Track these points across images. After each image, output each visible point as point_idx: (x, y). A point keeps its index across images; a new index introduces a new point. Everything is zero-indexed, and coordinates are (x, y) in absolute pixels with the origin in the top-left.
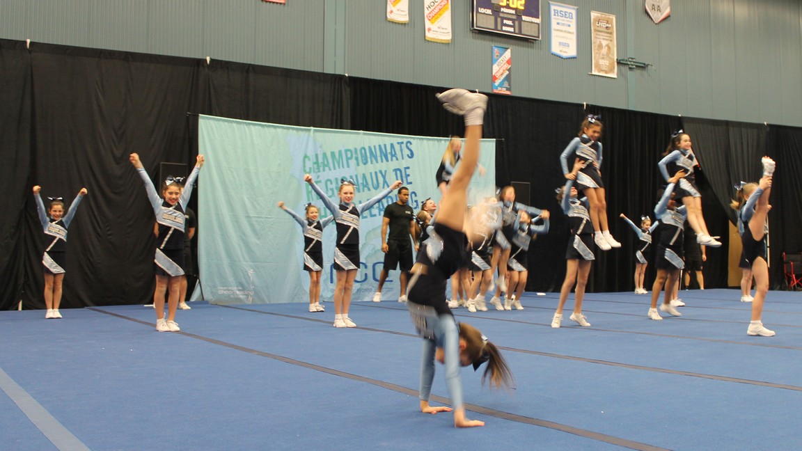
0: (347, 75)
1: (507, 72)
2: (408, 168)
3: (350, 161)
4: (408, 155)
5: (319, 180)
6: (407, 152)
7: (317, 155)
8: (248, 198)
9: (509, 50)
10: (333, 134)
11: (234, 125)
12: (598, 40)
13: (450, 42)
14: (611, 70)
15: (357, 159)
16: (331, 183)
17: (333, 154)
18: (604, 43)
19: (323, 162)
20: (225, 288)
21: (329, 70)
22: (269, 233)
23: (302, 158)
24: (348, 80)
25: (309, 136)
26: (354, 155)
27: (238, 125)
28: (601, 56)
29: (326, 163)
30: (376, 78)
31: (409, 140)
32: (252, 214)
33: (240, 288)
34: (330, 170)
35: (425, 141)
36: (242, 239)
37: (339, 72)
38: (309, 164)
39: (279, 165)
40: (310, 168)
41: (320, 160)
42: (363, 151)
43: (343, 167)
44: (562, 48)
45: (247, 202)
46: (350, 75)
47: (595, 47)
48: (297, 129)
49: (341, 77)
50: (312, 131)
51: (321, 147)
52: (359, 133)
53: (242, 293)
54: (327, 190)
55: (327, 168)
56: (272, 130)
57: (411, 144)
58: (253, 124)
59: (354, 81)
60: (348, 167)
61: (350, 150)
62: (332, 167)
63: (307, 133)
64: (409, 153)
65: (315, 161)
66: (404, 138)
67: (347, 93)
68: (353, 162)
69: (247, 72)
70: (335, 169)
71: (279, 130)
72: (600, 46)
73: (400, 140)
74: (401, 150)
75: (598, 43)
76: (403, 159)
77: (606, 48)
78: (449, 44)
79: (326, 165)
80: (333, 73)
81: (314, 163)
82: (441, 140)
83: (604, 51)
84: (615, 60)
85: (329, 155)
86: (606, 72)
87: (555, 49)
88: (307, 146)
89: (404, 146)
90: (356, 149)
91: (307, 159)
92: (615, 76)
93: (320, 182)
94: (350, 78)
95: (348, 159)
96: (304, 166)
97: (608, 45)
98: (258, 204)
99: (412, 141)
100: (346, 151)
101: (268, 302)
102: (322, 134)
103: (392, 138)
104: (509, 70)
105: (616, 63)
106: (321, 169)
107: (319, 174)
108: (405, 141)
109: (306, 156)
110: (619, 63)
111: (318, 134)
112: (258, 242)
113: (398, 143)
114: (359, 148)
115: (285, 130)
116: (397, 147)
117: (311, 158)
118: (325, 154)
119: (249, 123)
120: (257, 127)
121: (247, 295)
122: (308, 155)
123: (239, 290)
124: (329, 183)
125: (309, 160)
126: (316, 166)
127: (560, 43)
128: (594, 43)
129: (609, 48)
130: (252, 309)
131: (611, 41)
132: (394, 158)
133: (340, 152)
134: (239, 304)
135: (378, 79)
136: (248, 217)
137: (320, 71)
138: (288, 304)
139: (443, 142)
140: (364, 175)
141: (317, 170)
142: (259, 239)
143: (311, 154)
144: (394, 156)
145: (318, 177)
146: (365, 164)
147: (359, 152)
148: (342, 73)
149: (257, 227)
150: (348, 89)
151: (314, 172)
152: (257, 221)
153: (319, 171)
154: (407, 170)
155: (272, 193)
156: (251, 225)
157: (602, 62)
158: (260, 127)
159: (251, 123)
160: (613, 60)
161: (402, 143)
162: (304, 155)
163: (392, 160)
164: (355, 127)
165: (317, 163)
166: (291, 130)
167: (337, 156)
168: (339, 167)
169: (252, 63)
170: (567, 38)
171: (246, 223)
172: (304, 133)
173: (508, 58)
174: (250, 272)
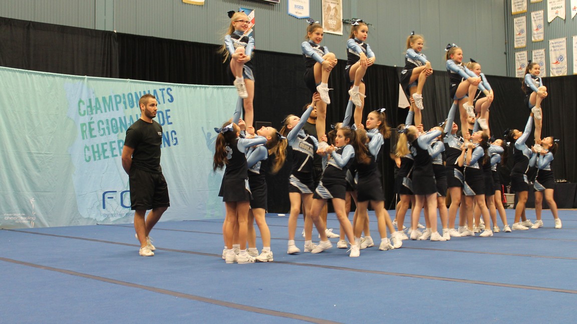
0: (115, 31)
1: (252, 30)
2: (169, 110)
3: (119, 105)
4: (169, 100)
5: (91, 121)
6: (167, 97)
7: (90, 100)
8: (29, 137)
9: (253, 12)
10: (104, 82)
11: (18, 74)
12: (328, 3)
13: (204, 4)
14: (338, 29)
15: (125, 103)
16: (103, 124)
17: (104, 98)
18: (332, 6)
19: (96, 106)
20: (10, 215)
21: (100, 27)
22: (48, 167)
23: (78, 102)
24: (116, 35)
25: (83, 84)
26: (122, 100)
27: (21, 74)
28: (330, 17)
29: (98, 106)
30: (140, 34)
31: (169, 87)
32: (33, 150)
33: (24, 214)
34: (102, 112)
35: (183, 88)
36: (25, 173)
37: (109, 28)
38: (83, 108)
39: (57, 108)
40: (85, 111)
41: (93, 104)
42: (130, 96)
43: (113, 110)
44: (297, 10)
45: (29, 140)
46: (118, 32)
47: (324, 9)
48: (72, 78)
49: (110, 34)
50: (86, 80)
51: (94, 93)
52: (127, 81)
53: (25, 218)
54: (99, 130)
55: (99, 111)
56: (51, 78)
57: (171, 90)
58: (34, 73)
59: (122, 37)
60: (117, 109)
61: (119, 96)
62: (103, 111)
63: (82, 81)
64: (169, 98)
65: (88, 104)
66: (165, 85)
67: (116, 47)
68: (121, 106)
69: (28, 27)
70: (106, 111)
71: (57, 79)
72: (329, 9)
73: (161, 87)
74: (163, 95)
75: (327, 6)
76: (164, 103)
77: (334, 10)
78: (202, 6)
79: (98, 108)
80: (103, 29)
81: (88, 107)
82: (196, 87)
83: (332, 12)
84: (342, 20)
85: (100, 100)
86: (334, 30)
87: (292, 11)
88: (81, 92)
89: (165, 92)
90: (124, 95)
91: (81, 104)
92: (341, 34)
93: (93, 122)
94: (118, 34)
95: (117, 103)
96: (79, 109)
97: (335, 8)
98: (39, 142)
99: (172, 87)
100: (116, 96)
101: (48, 226)
102: (94, 82)
103: (155, 86)
104: (253, 28)
105: (342, 23)
106: (94, 111)
107: (92, 116)
108: (166, 87)
109: (80, 101)
110: (345, 22)
111: (91, 82)
112: (38, 174)
113: (160, 90)
114: (126, 94)
115: (62, 79)
116: (159, 93)
117: (85, 102)
118: (97, 99)
119: (30, 72)
120: (37, 76)
121: (30, 221)
122: (83, 99)
123: (23, 216)
124: (101, 123)
125: (84, 104)
126: (89, 109)
127: (296, 6)
128: (324, 6)
129: (336, 10)
130: (35, 232)
131: (338, 4)
133: (110, 97)
134: (22, 228)
135: (143, 35)
136: (30, 153)
137: (92, 27)
138: (66, 227)
139: (198, 88)
140: (131, 116)
141: (90, 113)
142: (39, 172)
143: (85, 98)
145: (92, 118)
146: (132, 107)
147: (126, 97)
148: (111, 30)
149: (38, 162)
150: (117, 44)
151: (88, 114)
152: (38, 157)
153: (92, 114)
154: (168, 112)
155: (51, 133)
156: (33, 160)
157: (330, 22)
158: (40, 76)
159: (32, 73)
160: (340, 20)
161: (164, 89)
162: (79, 100)
164: (122, 76)
165: (90, 106)
166: (67, 78)
167: (108, 101)
168: (110, 110)
169: (32, 21)
170: (302, 2)
171: (28, 158)
172: (79, 80)
173: (252, 19)
174: (32, 200)
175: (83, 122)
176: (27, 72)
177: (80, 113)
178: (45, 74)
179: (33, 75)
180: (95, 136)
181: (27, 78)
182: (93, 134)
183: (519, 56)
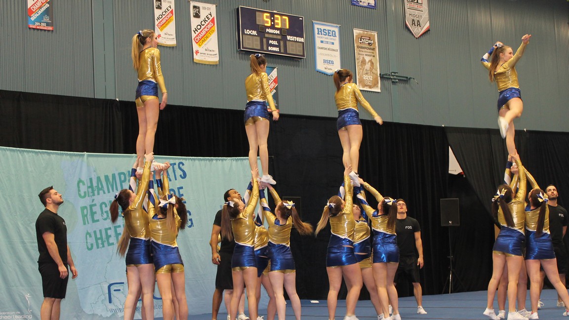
0: (117, 99)
1: (275, 91)
2: (182, 188)
3: (123, 184)
4: (181, 176)
5: (93, 203)
6: (180, 173)
7: (91, 180)
9: (276, 69)
10: (106, 158)
11: (8, 152)
12: (361, 57)
13: (218, 63)
14: (375, 85)
16: (106, 206)
17: (107, 177)
18: (367, 59)
19: (98, 186)
20: (4, 313)
21: (100, 95)
23: (76, 183)
24: (119, 104)
25: (82, 161)
27: (12, 153)
28: (365, 72)
29: (100, 186)
31: (181, 161)
33: (19, 313)
34: (104, 193)
35: (197, 162)
38: (83, 188)
40: (85, 193)
41: (95, 184)
44: (326, 65)
46: (120, 100)
47: (358, 63)
48: (70, 155)
49: (112, 102)
50: (86, 156)
51: (95, 171)
53: (21, 316)
54: (102, 213)
55: (101, 192)
56: (46, 157)
57: (183, 165)
58: (27, 151)
59: (125, 106)
61: (123, 174)
62: (106, 191)
63: (81, 158)
64: (181, 173)
65: (89, 185)
66: (176, 159)
67: (118, 118)
69: (18, 99)
70: (109, 192)
71: (53, 157)
72: (364, 62)
73: (172, 162)
74: (174, 171)
75: (361, 59)
76: (176, 179)
77: (369, 63)
78: (216, 65)
79: (100, 189)
80: (104, 98)
81: (89, 187)
82: (212, 160)
83: (368, 66)
84: (379, 75)
85: (103, 179)
86: (370, 87)
87: (320, 66)
88: (81, 171)
89: (176, 167)
90: (129, 172)
91: (81, 184)
92: (379, 91)
93: (95, 205)
94: (120, 101)
95: (121, 182)
96: (79, 191)
97: (371, 61)
99: (184, 161)
100: (120, 174)
102: (95, 159)
104: (276, 89)
105: (379, 78)
106: (96, 192)
107: (94, 197)
108: (177, 162)
109: (80, 181)
110: (382, 77)
111: (91, 159)
115: (59, 156)
117: (86, 183)
118: (99, 179)
119: (22, 151)
120: (30, 154)
122: (83, 179)
123: (18, 314)
124: (104, 206)
125: (84, 184)
126: (90, 190)
127: (325, 61)
128: (358, 59)
129: (372, 64)
131: (374, 56)
133: (114, 176)
137: (91, 96)
139: (214, 161)
141: (92, 194)
142: (34, 263)
143: (84, 178)
145: (93, 200)
148: (113, 98)
150: (120, 114)
151: (89, 196)
153: (94, 195)
154: (181, 190)
157: (365, 77)
158: (33, 154)
159: (25, 151)
160: (377, 75)
161: (175, 164)
162: (78, 179)
165: (91, 187)
166: (64, 156)
167: (111, 180)
168: (113, 191)
169: (23, 91)
170: (331, 56)
171: (21, 248)
172: (77, 158)
173: (274, 78)
174: (28, 296)
175: (83, 206)
176: (19, 150)
177: (80, 195)
178: (39, 152)
179: (25, 153)
180: (98, 221)
181: (18, 156)
182: (96, 219)
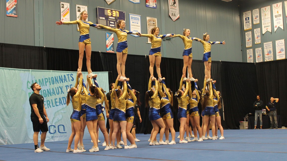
0: (44, 47)
1: (112, 43)
2: (72, 85)
3: (47, 83)
4: (71, 80)
6: (71, 78)
7: (33, 81)
8: (3, 100)
9: (113, 34)
10: (39, 72)
15: (50, 82)
17: (39, 80)
21: (37, 45)
22: (13, 115)
23: (27, 82)
24: (45, 49)
25: (29, 73)
26: (48, 81)
30: (57, 48)
31: (72, 73)
32: (6, 107)
33: (2, 138)
36: (2, 118)
37: (41, 45)
39: (17, 86)
42: (52, 79)
43: (44, 85)
45: (3, 102)
46: (46, 47)
47: (149, 32)
48: (24, 70)
49: (42, 48)
50: (30, 71)
51: (34, 77)
52: (51, 71)
53: (3, 140)
56: (13, 71)
57: (72, 75)
59: (48, 49)
60: (46, 85)
61: (47, 79)
63: (29, 72)
64: (72, 79)
66: (70, 72)
68: (48, 83)
69: (2, 46)
71: (17, 71)
73: (68, 74)
74: (69, 78)
76: (69, 81)
80: (39, 46)
82: (85, 73)
88: (28, 77)
89: (70, 76)
90: (49, 78)
91: (28, 83)
95: (46, 82)
96: (28, 86)
98: (8, 102)
99: (73, 74)
100: (45, 79)
101: (14, 144)
102: (35, 72)
103: (64, 73)
104: (113, 42)
108: (70, 74)
109: (28, 82)
111: (33, 72)
112: (8, 118)
113: (67, 75)
114: (50, 78)
115: (19, 71)
116: (67, 77)
119: (3, 68)
120: (7, 70)
121: (5, 141)
122: (29, 81)
123: (1, 139)
125: (30, 83)
128: (148, 30)
130: (7, 147)
132: (66, 81)
133: (43, 79)
134: (1, 145)
135: (58, 48)
136: (4, 108)
137: (33, 45)
138: (22, 144)
139: (86, 74)
140: (53, 88)
142: (8, 117)
143: (30, 80)
144: (66, 80)
146: (53, 84)
147: (50, 79)
148: (43, 46)
149: (8, 112)
150: (45, 53)
152: (7, 110)
154: (71, 86)
155: (14, 98)
156: (5, 111)
161: (69, 75)
163: (65, 82)
164: (49, 69)
166: (21, 71)
167: (41, 81)
169: (4, 43)
170: (137, 28)
171: (3, 110)
172: (27, 72)
173: (112, 38)
174: (6, 131)
175: (29, 92)
177: (28, 88)
178: (11, 69)
179: (5, 70)
181: (2, 71)
183: (249, 51)
